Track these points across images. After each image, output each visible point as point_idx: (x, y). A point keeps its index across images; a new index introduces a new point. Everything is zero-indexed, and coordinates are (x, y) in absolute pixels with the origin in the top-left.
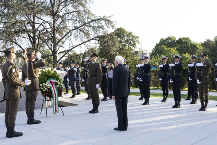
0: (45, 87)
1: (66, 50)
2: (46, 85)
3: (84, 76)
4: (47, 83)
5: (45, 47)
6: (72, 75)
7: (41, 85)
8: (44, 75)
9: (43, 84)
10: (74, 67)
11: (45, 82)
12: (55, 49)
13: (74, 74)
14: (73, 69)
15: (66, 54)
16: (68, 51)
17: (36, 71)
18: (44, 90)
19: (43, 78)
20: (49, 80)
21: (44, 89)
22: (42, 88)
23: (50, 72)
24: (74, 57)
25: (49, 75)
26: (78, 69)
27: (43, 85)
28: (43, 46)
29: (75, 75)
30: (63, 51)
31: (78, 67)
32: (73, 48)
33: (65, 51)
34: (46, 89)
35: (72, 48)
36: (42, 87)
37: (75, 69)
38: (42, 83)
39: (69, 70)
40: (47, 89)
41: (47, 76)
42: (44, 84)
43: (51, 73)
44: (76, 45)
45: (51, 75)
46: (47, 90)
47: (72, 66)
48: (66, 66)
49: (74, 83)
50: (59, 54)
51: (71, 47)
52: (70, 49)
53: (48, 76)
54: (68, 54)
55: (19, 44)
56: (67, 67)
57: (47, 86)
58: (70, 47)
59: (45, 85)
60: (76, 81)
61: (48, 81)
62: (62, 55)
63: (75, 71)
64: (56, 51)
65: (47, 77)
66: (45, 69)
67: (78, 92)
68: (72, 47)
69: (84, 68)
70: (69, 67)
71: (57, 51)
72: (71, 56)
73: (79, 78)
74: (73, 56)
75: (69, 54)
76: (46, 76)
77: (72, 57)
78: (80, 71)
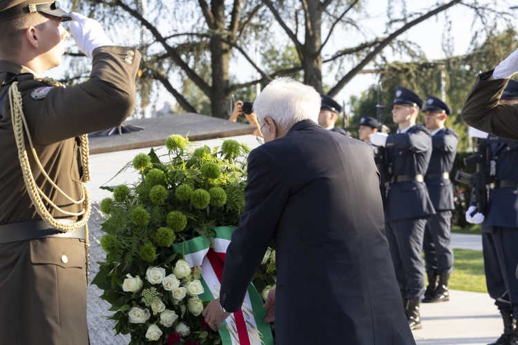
0: (159, 306)
1: (371, 38)
2: (171, 283)
3: (482, 191)
4: (183, 267)
5: (267, 29)
6: (400, 179)
7: (131, 284)
8: (160, 195)
9: (143, 277)
10: (414, 130)
11: (167, 260)
12: (312, 36)
13: (413, 176)
14: (405, 138)
15: (370, 57)
16: (380, 45)
17: (52, 166)
18: (153, 333)
19: (153, 226)
20: (197, 241)
21: (154, 319)
22: (137, 316)
23: (212, 172)
24: (409, 77)
25: (201, 199)
26: (438, 141)
27: (146, 284)
28: (262, 26)
29: (420, 178)
30: (354, 44)
31: (436, 127)
32: (408, 26)
33: (362, 47)
34: (168, 317)
35: (400, 25)
36: (135, 299)
37: (422, 142)
38: (139, 269)
39: (381, 148)
40: (179, 321)
41: (185, 205)
42: (155, 274)
43: (224, 178)
44: (425, 12)
45: (215, 198)
46: (183, 329)
47: (404, 121)
48: (367, 124)
49: (409, 231)
50: (334, 58)
51: (396, 21)
52: (392, 31)
53: (194, 211)
54: (378, 59)
55: (150, 19)
56: (373, 127)
57: (179, 295)
58: (391, 22)
59: (159, 287)
60: (423, 222)
61: (193, 250)
62: (349, 63)
63: (421, 155)
64: (318, 44)
65: (182, 219)
66: (172, 145)
67: (432, 280)
68: (404, 20)
69: (484, 135)
70: (380, 131)
71: (322, 46)
72: (395, 69)
73: (445, 199)
74: (407, 70)
75: (384, 59)
76: (173, 202)
77: (403, 76)
78: (449, 153)
